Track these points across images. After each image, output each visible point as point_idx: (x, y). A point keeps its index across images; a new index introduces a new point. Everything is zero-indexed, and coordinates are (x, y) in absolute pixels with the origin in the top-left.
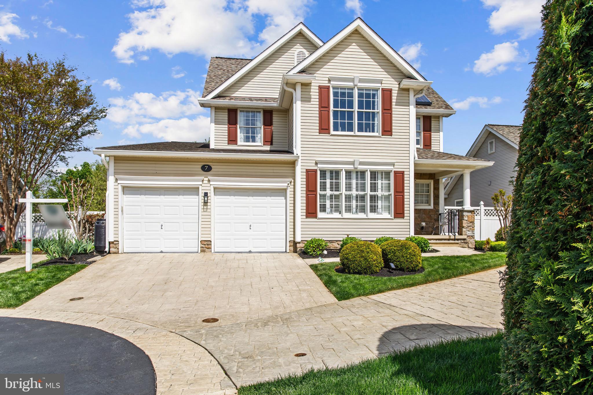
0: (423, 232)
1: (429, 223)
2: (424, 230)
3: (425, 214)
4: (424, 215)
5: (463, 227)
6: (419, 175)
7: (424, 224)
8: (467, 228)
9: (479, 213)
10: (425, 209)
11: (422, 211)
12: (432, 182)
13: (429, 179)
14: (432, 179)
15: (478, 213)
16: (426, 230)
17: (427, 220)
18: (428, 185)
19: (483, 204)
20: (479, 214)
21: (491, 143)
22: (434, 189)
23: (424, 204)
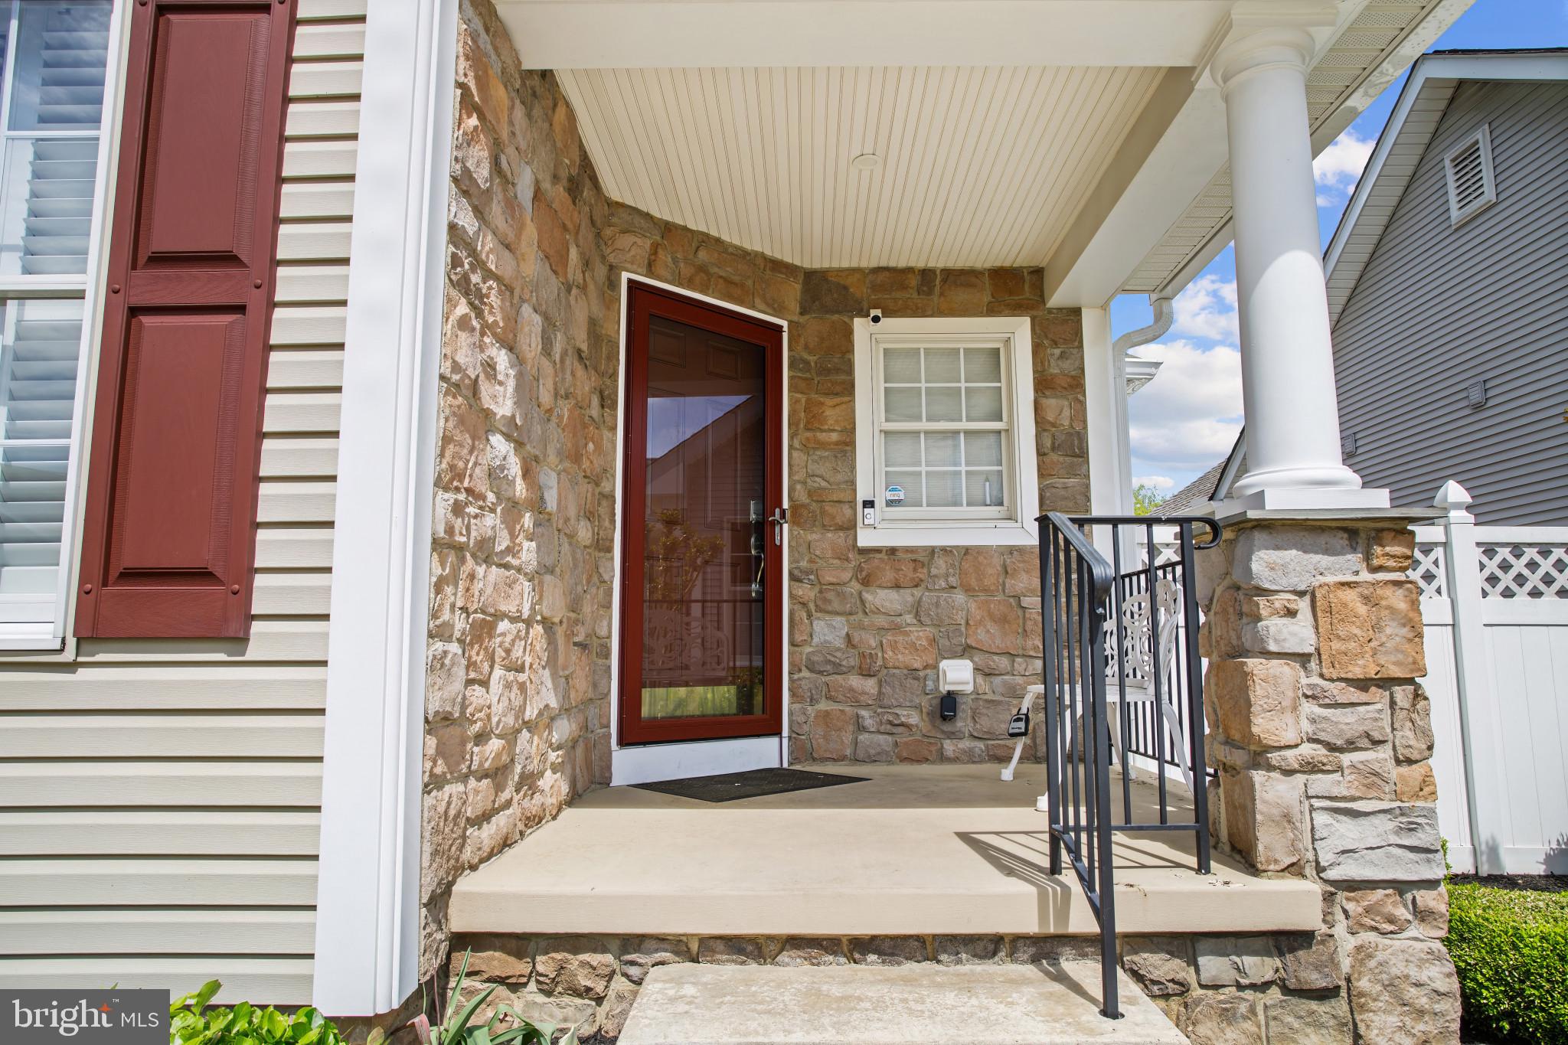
0: (952, 735)
1: (1003, 662)
2: (963, 723)
3: (968, 590)
4: (959, 597)
5: (1259, 756)
6: (914, 281)
7: (958, 674)
8: (1312, 767)
9: (1441, 573)
10: (967, 550)
11: (940, 565)
12: (1020, 331)
13: (992, 310)
14: (1017, 309)
15: (1429, 577)
16: (985, 723)
17: (987, 635)
18: (994, 359)
19: (1466, 498)
20: (1441, 580)
21: (1467, 160)
22: (1043, 384)
23: (965, 511)
